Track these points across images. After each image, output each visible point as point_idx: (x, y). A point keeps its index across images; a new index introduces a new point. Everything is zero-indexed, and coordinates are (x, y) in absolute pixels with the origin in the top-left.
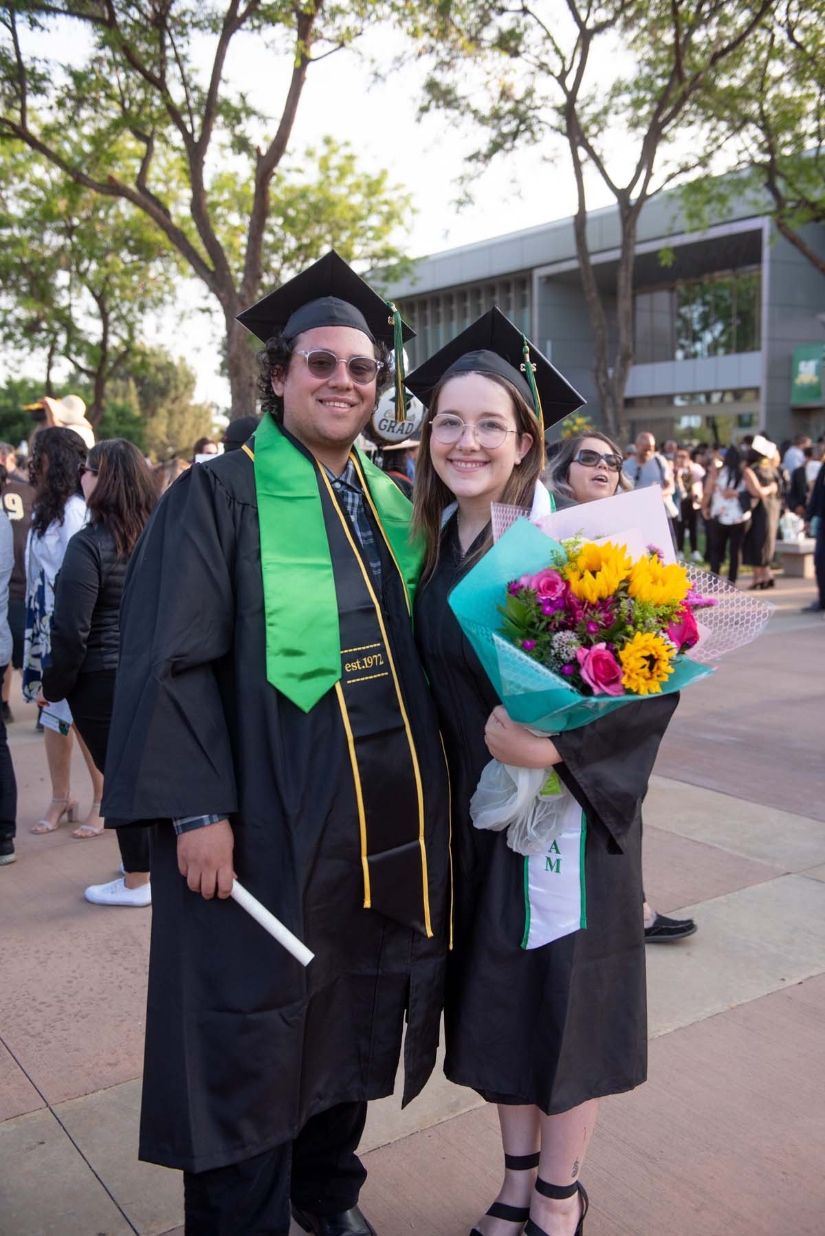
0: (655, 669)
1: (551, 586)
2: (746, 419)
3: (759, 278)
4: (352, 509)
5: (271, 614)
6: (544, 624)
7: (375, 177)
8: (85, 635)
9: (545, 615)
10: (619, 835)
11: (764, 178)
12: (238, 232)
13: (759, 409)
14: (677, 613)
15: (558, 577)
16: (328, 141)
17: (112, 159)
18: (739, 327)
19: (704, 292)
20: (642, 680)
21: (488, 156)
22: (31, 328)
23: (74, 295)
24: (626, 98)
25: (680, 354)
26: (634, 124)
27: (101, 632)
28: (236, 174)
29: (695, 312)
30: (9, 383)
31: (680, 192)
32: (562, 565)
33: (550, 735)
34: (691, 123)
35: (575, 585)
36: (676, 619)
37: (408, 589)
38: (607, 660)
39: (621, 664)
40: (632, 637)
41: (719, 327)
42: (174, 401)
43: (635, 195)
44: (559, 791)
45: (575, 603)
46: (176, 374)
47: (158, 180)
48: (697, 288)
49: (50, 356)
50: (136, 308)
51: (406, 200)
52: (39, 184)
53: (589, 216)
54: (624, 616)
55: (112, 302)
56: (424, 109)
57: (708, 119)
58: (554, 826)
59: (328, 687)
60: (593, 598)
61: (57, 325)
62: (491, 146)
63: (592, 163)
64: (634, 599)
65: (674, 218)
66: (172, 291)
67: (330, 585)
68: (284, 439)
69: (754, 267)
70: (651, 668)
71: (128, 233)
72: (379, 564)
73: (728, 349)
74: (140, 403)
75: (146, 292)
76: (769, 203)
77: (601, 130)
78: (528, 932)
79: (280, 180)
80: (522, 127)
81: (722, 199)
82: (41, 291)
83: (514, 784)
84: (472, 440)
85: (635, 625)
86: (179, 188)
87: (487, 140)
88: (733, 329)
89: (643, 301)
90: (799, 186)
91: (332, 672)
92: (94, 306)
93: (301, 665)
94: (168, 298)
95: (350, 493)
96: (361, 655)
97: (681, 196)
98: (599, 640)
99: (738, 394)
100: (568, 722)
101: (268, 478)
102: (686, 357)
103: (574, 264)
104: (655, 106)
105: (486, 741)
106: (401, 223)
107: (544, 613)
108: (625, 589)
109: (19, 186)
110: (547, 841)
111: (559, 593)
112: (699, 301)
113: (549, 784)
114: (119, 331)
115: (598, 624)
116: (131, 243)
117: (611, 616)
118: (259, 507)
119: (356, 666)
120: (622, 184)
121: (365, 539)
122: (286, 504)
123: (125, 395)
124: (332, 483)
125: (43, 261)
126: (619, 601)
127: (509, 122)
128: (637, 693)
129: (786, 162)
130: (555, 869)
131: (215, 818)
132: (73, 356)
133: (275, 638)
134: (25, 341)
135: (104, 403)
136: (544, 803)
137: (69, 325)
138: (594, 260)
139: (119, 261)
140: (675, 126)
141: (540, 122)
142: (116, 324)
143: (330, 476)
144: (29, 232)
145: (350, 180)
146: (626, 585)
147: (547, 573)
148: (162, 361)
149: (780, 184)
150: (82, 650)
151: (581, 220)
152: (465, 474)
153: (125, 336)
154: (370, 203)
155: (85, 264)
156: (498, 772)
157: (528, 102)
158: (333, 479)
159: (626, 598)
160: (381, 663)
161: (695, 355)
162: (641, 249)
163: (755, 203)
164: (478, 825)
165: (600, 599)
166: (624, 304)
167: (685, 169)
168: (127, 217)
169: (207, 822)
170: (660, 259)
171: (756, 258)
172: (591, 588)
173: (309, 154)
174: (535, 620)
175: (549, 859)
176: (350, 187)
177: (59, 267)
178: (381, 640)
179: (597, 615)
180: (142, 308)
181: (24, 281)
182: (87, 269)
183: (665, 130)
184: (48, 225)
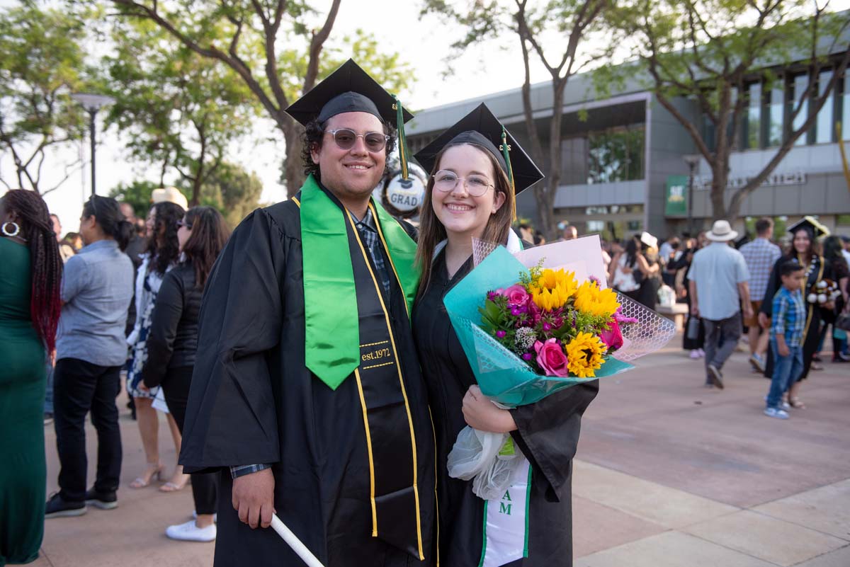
0: (591, 360)
1: (518, 297)
2: (634, 225)
3: (644, 132)
4: (370, 243)
5: (309, 317)
6: (512, 322)
7: (389, 57)
8: (171, 341)
9: (513, 315)
10: (557, 487)
11: (648, 66)
12: (296, 89)
13: (644, 218)
14: (609, 324)
15: (524, 291)
16: (359, 32)
17: (214, 36)
18: (630, 165)
19: (606, 141)
20: (582, 367)
21: (466, 44)
22: (152, 147)
23: (183, 125)
24: (558, 11)
25: (590, 181)
26: (563, 28)
27: (184, 340)
28: (296, 51)
29: (601, 153)
30: (135, 184)
31: (592, 74)
32: (527, 283)
33: (509, 408)
34: (599, 29)
35: (536, 297)
36: (607, 327)
37: (408, 301)
38: (557, 351)
39: (567, 355)
40: (576, 336)
41: (616, 165)
42: (247, 200)
43: (562, 74)
44: (513, 451)
45: (536, 310)
46: (249, 182)
47: (244, 53)
48: (603, 138)
49: (164, 166)
50: (224, 136)
51: (410, 73)
52: (163, 52)
53: (532, 87)
54: (570, 321)
55: (208, 132)
56: (424, 12)
57: (611, 26)
58: (507, 479)
59: (350, 372)
60: (549, 308)
61: (170, 146)
62: (469, 38)
63: (535, 51)
64: (578, 311)
65: (588, 90)
66: (250, 125)
67: (353, 298)
68: (321, 193)
69: (639, 125)
70: (588, 359)
71: (221, 86)
72: (389, 282)
73: (623, 178)
74: (224, 201)
75: (232, 126)
76: (651, 82)
77: (540, 30)
78: (484, 558)
79: (326, 55)
80: (489, 27)
81: (620, 78)
82: (161, 122)
83: (480, 444)
84: (463, 190)
85: (578, 329)
86: (258, 58)
87: (465, 34)
88: (626, 165)
89: (567, 144)
90: (671, 71)
91: (353, 361)
92: (196, 133)
93: (330, 355)
94: (247, 130)
95: (369, 232)
96: (373, 349)
97: (593, 77)
98: (551, 337)
99: (629, 208)
100: (524, 399)
101: (311, 220)
102: (595, 182)
103: (523, 118)
104: (577, 17)
105: (463, 411)
106: (406, 87)
107: (512, 314)
108: (572, 303)
109: (149, 52)
110: (502, 490)
111: (524, 302)
112: (604, 146)
113: (506, 446)
114: (212, 151)
115: (551, 325)
116: (224, 93)
117: (560, 321)
118: (303, 240)
119: (369, 357)
120: (554, 65)
121: (379, 265)
122: (322, 239)
123: (214, 194)
124: (356, 225)
125: (163, 103)
126: (568, 310)
127: (479, 23)
128: (577, 376)
129: (662, 57)
130: (507, 512)
131: (261, 467)
132: (180, 167)
133: (312, 335)
134: (148, 156)
135: (199, 199)
136: (501, 461)
137: (178, 146)
138: (535, 115)
139: (214, 105)
140: (590, 31)
141: (500, 23)
142: (210, 146)
143: (355, 220)
144: (154, 84)
145: (373, 58)
146: (572, 300)
147: (517, 287)
148: (240, 173)
149: (658, 69)
150: (169, 351)
151: (526, 88)
152: (457, 214)
153: (216, 154)
154: (386, 73)
155: (191, 106)
156: (470, 435)
157: (492, 9)
158: (357, 222)
159: (573, 310)
160: (389, 355)
161: (601, 181)
162: (566, 110)
163: (642, 82)
164: (452, 475)
165: (554, 309)
166: (555, 143)
167: (596, 58)
168: (222, 76)
169: (255, 470)
170: (579, 117)
171: (642, 119)
172: (547, 300)
173: (346, 40)
174: (506, 319)
175: (502, 504)
176: (372, 62)
177: (175, 107)
178: (389, 339)
179: (550, 318)
180: (229, 136)
181: (149, 115)
182: (192, 110)
183: (583, 31)
184: (168, 79)
